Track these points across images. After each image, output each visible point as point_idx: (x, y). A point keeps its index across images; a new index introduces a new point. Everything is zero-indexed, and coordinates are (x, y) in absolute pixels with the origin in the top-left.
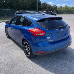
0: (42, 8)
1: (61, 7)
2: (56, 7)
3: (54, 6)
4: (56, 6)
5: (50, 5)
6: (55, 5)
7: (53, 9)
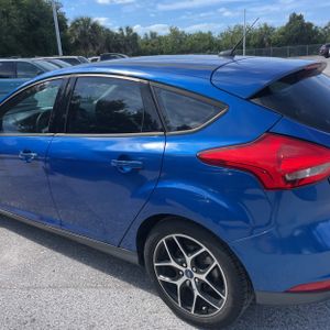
0: (77, 42)
1: (153, 35)
2: (135, 36)
3: (125, 34)
4: (135, 34)
5: (108, 30)
6: (129, 30)
7: (124, 47)
